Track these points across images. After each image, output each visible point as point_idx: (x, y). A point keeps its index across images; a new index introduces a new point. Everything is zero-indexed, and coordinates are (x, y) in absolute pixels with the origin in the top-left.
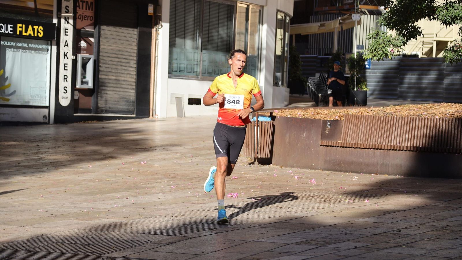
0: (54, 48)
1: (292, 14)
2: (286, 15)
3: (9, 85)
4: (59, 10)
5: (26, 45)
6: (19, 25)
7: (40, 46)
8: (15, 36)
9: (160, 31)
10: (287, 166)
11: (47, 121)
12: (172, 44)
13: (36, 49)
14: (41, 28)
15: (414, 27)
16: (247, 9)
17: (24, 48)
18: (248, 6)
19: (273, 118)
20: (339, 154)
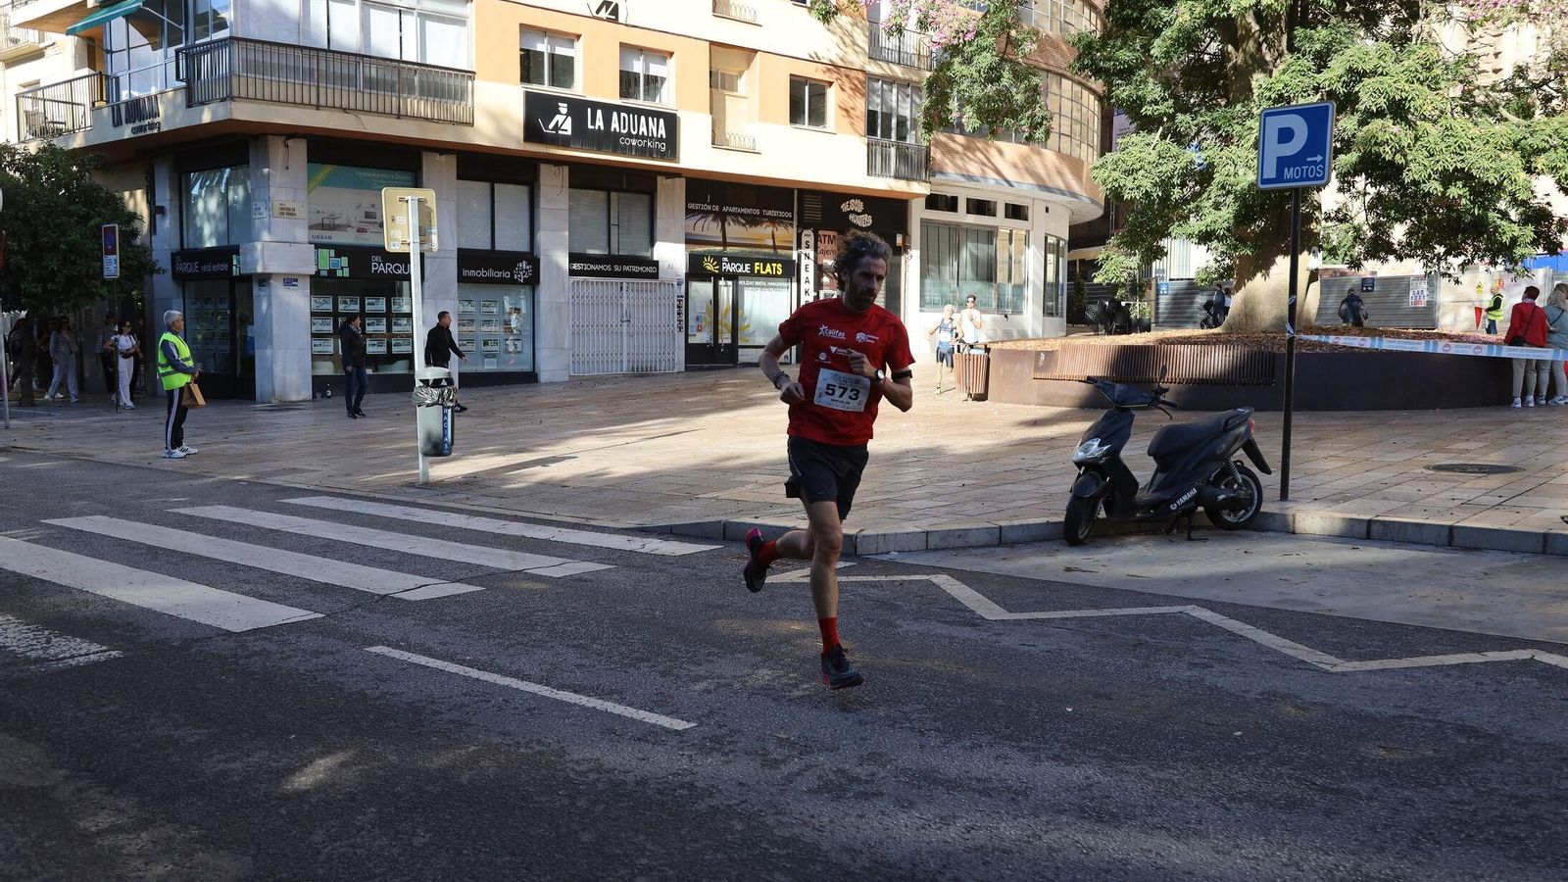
0: (795, 285)
1: (1067, 239)
2: (1059, 240)
3: (748, 326)
4: (799, 246)
5: (764, 284)
6: (757, 264)
7: (780, 284)
8: (753, 275)
9: (910, 262)
10: (1002, 402)
11: (789, 361)
12: (923, 276)
13: (775, 287)
14: (780, 265)
15: (1159, 247)
16: (1011, 235)
17: (763, 287)
18: (1011, 231)
19: (987, 350)
20: (1051, 387)
